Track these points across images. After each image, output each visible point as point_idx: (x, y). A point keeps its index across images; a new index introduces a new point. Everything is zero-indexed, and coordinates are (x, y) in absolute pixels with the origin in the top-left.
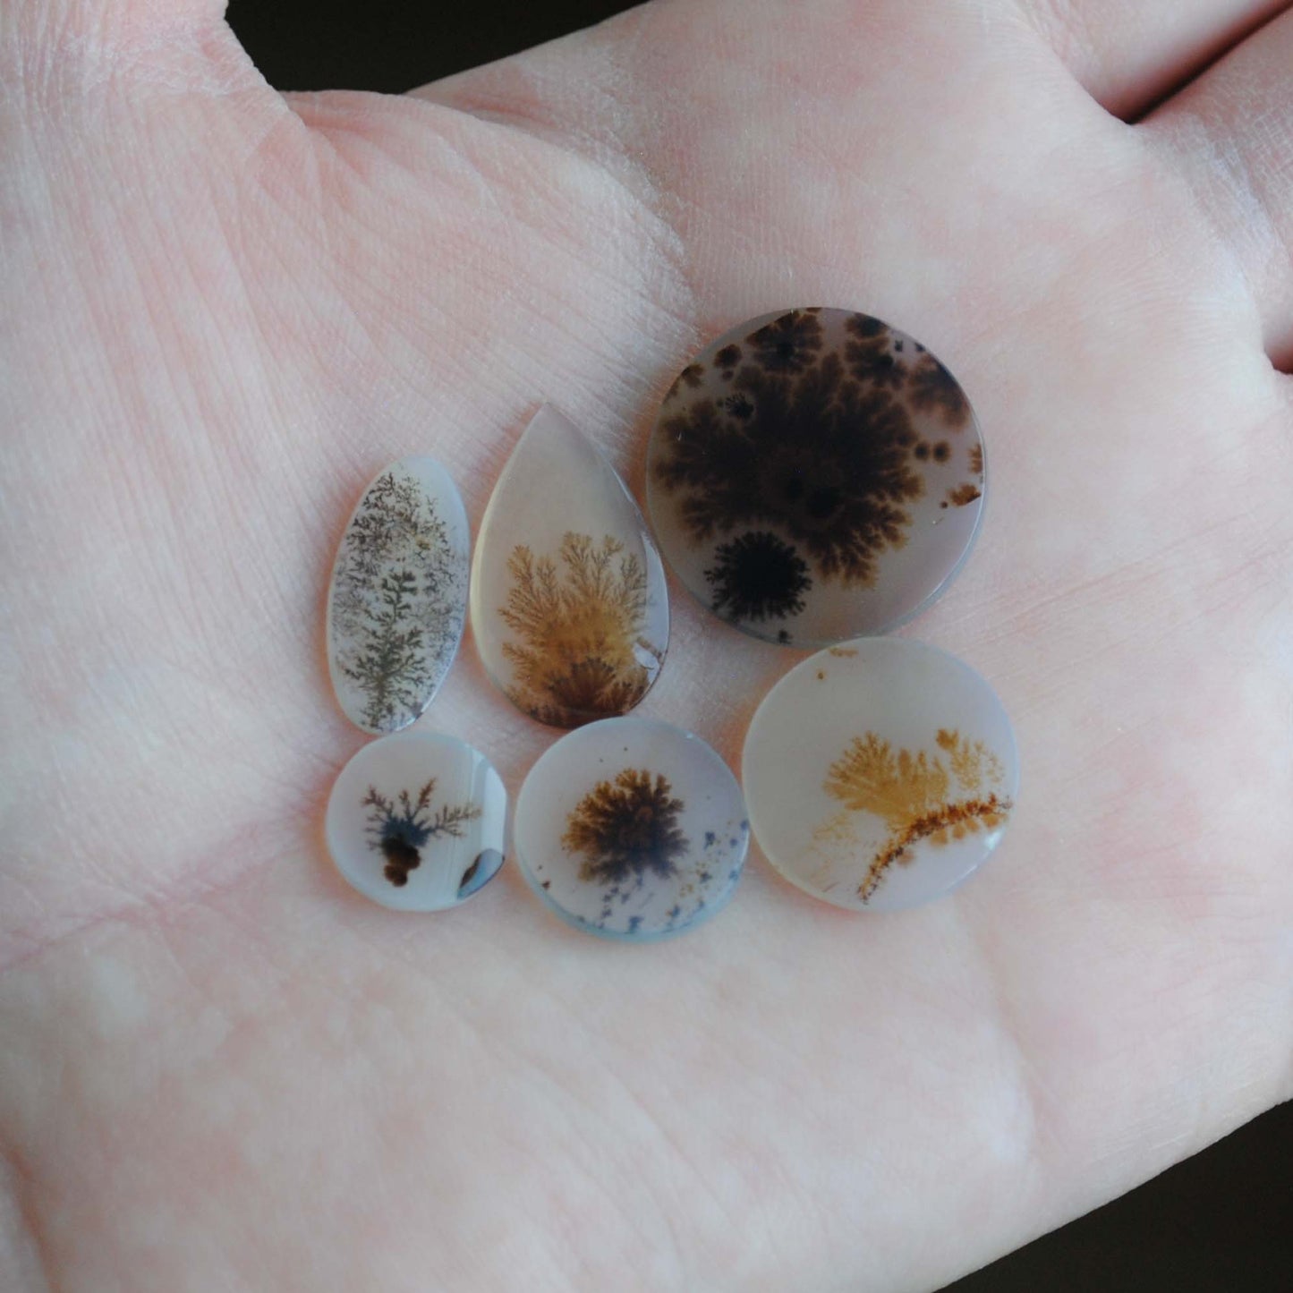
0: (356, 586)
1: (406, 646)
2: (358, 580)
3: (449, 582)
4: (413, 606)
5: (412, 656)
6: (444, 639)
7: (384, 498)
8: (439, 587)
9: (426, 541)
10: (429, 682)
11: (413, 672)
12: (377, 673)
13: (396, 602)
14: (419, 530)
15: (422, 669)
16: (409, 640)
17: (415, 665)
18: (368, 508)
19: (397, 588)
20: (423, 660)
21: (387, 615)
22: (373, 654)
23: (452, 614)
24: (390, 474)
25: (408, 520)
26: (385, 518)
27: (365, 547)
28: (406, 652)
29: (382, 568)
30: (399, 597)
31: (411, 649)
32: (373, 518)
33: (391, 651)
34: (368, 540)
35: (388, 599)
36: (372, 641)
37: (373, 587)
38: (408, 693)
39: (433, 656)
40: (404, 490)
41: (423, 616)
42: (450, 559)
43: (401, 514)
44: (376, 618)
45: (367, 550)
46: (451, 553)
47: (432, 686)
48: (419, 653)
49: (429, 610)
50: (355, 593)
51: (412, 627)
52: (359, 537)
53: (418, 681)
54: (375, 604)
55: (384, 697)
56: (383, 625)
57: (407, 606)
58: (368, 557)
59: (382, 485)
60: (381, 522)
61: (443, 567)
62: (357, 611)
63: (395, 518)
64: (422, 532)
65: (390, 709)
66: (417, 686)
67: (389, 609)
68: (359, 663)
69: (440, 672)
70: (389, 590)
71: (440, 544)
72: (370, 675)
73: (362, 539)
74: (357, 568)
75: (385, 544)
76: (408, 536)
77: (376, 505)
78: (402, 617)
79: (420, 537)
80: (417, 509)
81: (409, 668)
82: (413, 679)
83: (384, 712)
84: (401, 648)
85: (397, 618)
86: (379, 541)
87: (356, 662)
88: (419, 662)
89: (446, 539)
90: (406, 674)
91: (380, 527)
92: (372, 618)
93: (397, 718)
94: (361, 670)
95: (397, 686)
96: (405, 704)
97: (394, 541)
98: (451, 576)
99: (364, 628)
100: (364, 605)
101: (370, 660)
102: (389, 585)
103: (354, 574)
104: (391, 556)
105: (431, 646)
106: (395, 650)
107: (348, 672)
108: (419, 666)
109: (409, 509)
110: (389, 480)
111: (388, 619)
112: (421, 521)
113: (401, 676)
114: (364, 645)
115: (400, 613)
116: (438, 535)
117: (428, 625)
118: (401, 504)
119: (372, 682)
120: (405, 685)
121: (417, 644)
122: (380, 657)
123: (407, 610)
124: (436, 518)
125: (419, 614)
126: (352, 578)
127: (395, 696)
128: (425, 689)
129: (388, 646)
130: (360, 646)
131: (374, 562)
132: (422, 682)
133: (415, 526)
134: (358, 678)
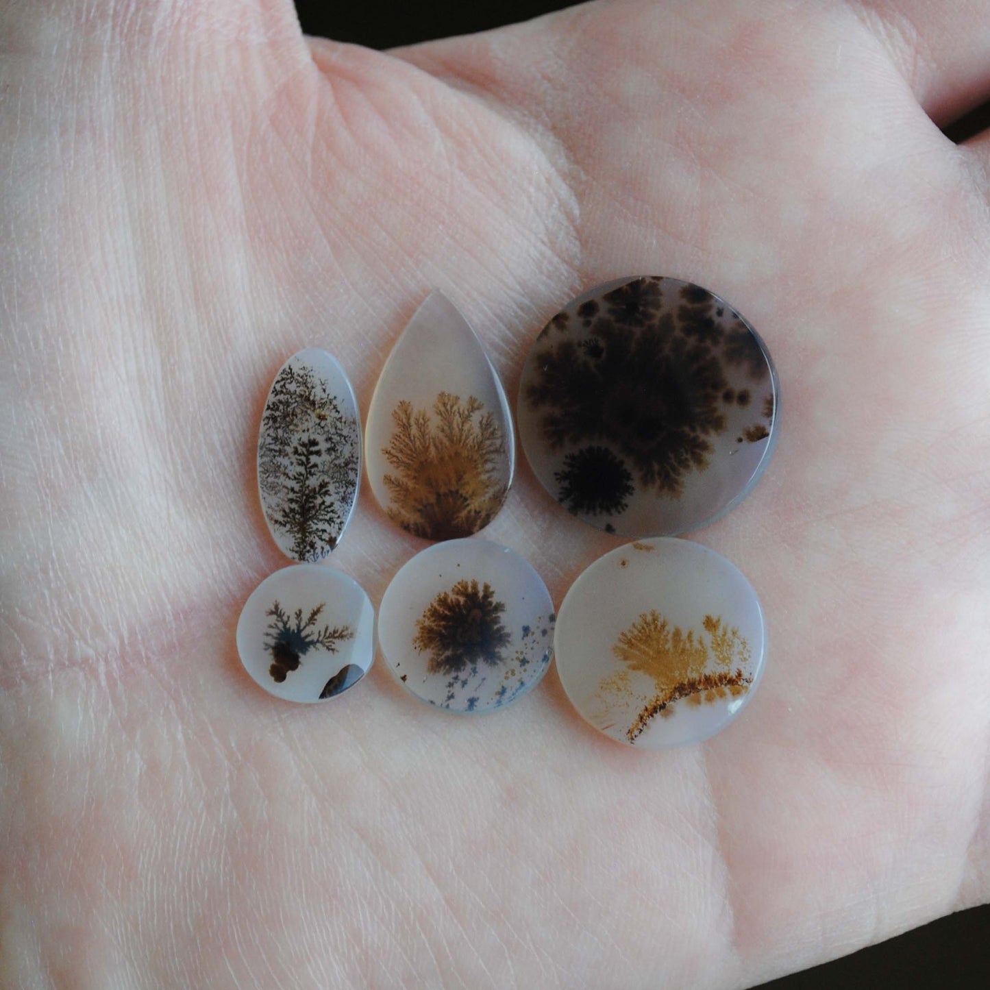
0: (274, 456)
1: (318, 496)
2: (276, 451)
3: (344, 442)
4: (320, 466)
5: (323, 503)
6: (347, 487)
7: (287, 386)
8: (338, 447)
9: (323, 413)
10: (338, 521)
11: (326, 515)
12: (299, 520)
13: (306, 463)
14: (317, 406)
15: (332, 511)
16: (320, 490)
17: (326, 509)
18: (276, 395)
19: (305, 453)
20: (332, 504)
21: (301, 474)
22: (294, 506)
23: (350, 466)
24: (290, 367)
25: (307, 399)
26: (290, 400)
27: (278, 425)
28: (319, 501)
29: (292, 439)
30: (308, 459)
31: (322, 498)
32: (280, 402)
33: (307, 501)
34: (279, 419)
35: (300, 462)
36: (291, 495)
37: (287, 455)
38: (324, 531)
39: (339, 500)
40: (302, 377)
41: (328, 471)
42: (343, 424)
43: (301, 396)
44: (293, 478)
45: (279, 427)
46: (343, 420)
47: (341, 523)
48: (328, 500)
49: (332, 466)
50: (274, 461)
51: (320, 480)
52: (272, 418)
53: (330, 521)
54: (290, 468)
55: (306, 537)
56: (297, 483)
57: (315, 465)
58: (280, 432)
59: (284, 376)
60: (287, 404)
61: (339, 431)
62: (278, 474)
63: (297, 399)
64: (319, 407)
65: (312, 545)
66: (330, 525)
67: (302, 469)
68: (284, 514)
69: (346, 511)
70: (300, 455)
71: (334, 414)
72: (294, 522)
73: (274, 419)
74: (274, 442)
75: (292, 420)
76: (309, 411)
77: (282, 392)
78: (312, 474)
79: (318, 411)
80: (313, 390)
81: (322, 512)
82: (326, 520)
83: (308, 548)
84: (315, 498)
85: (309, 476)
86: (288, 419)
87: (282, 513)
88: (329, 507)
89: (338, 410)
90: (321, 517)
91: (287, 408)
92: (289, 478)
93: (319, 551)
94: (286, 519)
95: (315, 527)
96: (322, 540)
97: (299, 416)
98: (345, 438)
99: (285, 487)
100: (282, 469)
101: (292, 510)
102: (300, 451)
103: (272, 447)
104: (298, 429)
105: (337, 493)
106: (311, 500)
107: (276, 522)
108: (329, 509)
109: (307, 391)
110: (289, 371)
111: (302, 478)
112: (317, 398)
113: (318, 519)
114: (286, 499)
115: (310, 472)
116: (332, 407)
117: (332, 478)
118: (301, 388)
119: (296, 527)
120: (321, 526)
121: (326, 493)
122: (299, 507)
123: (316, 469)
124: (328, 395)
125: (325, 470)
126: (271, 450)
127: (315, 535)
128: (337, 526)
129: (304, 497)
130: (283, 500)
131: (286, 435)
132: (333, 521)
133: (313, 403)
134: (285, 526)
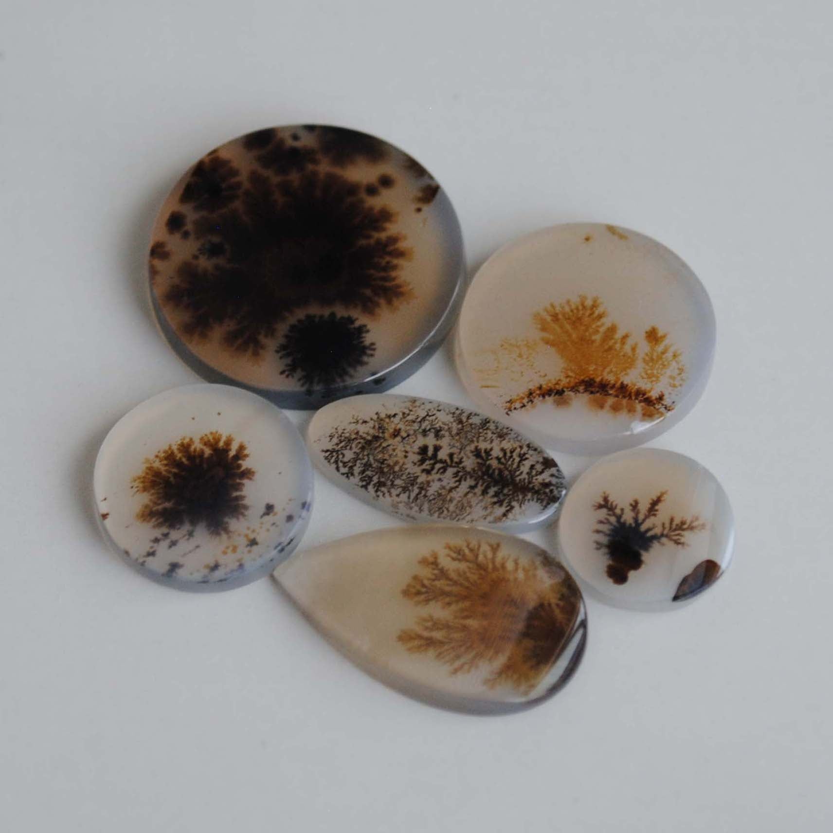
0: (425, 496)
1: (488, 463)
2: (420, 493)
3: (434, 417)
4: (452, 451)
5: (498, 459)
6: (487, 429)
7: (346, 460)
8: (437, 426)
9: (391, 431)
10: (525, 449)
11: (514, 459)
12: (510, 490)
13: (445, 465)
14: (381, 435)
15: (512, 452)
16: (482, 458)
17: (507, 457)
18: (352, 474)
19: (432, 462)
20: (503, 450)
21: (456, 474)
22: (492, 491)
23: (464, 419)
24: (323, 451)
25: (369, 443)
26: (364, 461)
27: (389, 483)
28: (494, 463)
29: (412, 472)
30: (441, 461)
31: (492, 459)
32: (363, 472)
33: (491, 476)
34: (382, 480)
35: (441, 471)
36: (479, 490)
37: (428, 482)
38: (532, 467)
39: (501, 442)
40: (341, 442)
41: (461, 443)
42: (411, 413)
43: (363, 448)
44: (457, 483)
45: (393, 482)
46: (407, 411)
47: (528, 446)
48: (496, 453)
49: (457, 438)
50: (431, 498)
51: (470, 455)
52: (378, 486)
53: (523, 458)
54: (444, 483)
55: (533, 488)
56: (465, 480)
57: (451, 456)
58: (398, 482)
59: (333, 460)
60: (367, 466)
61: (419, 419)
62: (448, 498)
63: (365, 453)
64: (383, 433)
65: (546, 485)
66: (527, 459)
67: (451, 471)
68: (498, 505)
69: (517, 437)
70: (433, 469)
71: (396, 420)
72: (511, 497)
73: (380, 484)
74: (407, 492)
75: (389, 465)
76: (384, 445)
77: (351, 468)
78: (461, 462)
79: (387, 435)
80: (361, 433)
81: (510, 463)
82: (520, 462)
83: (547, 490)
84: (489, 466)
85: (461, 466)
86: (386, 470)
87: (496, 506)
88: (505, 454)
89: (393, 414)
90: (515, 466)
91: (373, 468)
92: (457, 487)
93: (554, 480)
94: (505, 504)
95: (524, 476)
96: (542, 472)
97: (386, 457)
98: (427, 415)
99: (466, 494)
100: (443, 492)
101: (496, 495)
102: (428, 467)
103: (413, 495)
104: (401, 462)
105: (492, 441)
106: (491, 471)
107: (505, 515)
108: (508, 454)
109: (359, 441)
110: (329, 453)
111: (461, 474)
112: (372, 432)
113: (515, 471)
114: (481, 498)
115: (456, 463)
116: (387, 420)
117: (472, 441)
118: (354, 446)
119: (518, 496)
120: (525, 468)
121: (488, 452)
122: (494, 486)
123: (455, 456)
124: (372, 419)
125: (459, 447)
126: (416, 498)
127: (535, 478)
128: (531, 452)
129: (485, 477)
130: (481, 501)
131: (404, 477)
132: (525, 454)
133: (376, 438)
134: (512, 508)
